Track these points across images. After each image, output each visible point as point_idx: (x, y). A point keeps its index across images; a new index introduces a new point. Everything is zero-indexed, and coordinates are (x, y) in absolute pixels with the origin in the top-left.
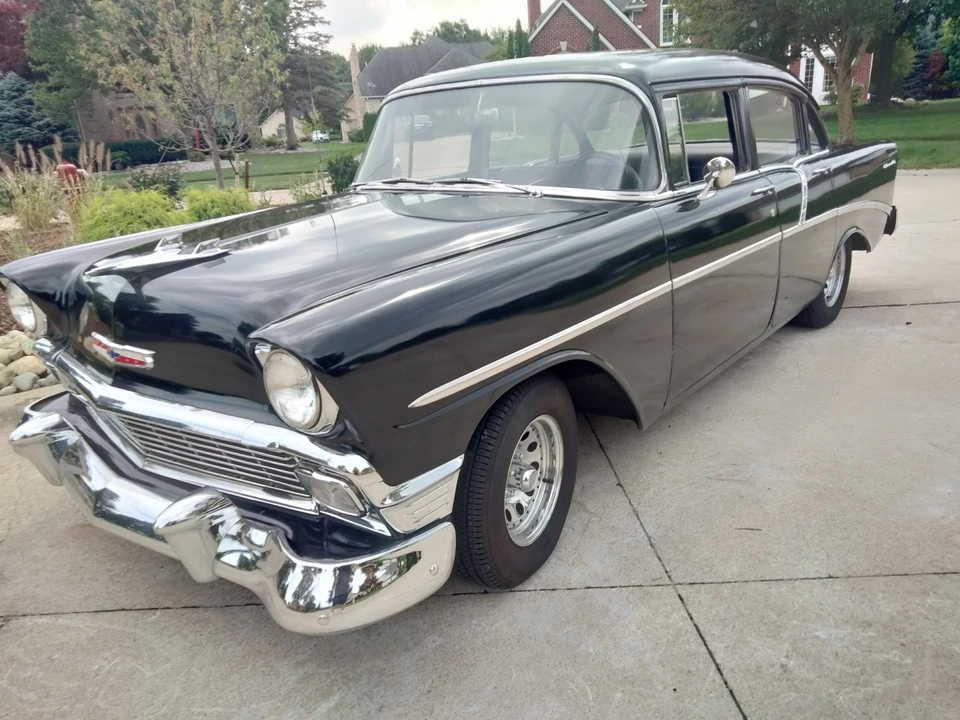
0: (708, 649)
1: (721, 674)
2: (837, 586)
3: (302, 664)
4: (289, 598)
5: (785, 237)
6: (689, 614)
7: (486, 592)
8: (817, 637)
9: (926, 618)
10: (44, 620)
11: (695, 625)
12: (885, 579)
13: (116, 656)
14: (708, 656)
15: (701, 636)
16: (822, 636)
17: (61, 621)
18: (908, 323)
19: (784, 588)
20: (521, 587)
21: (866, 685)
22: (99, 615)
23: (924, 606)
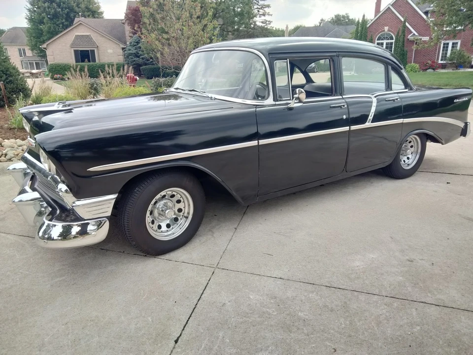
0: (203, 292)
1: (198, 301)
2: (279, 282)
3: (64, 265)
4: (41, 234)
5: (351, 129)
6: (210, 279)
7: (146, 256)
8: (249, 297)
9: (302, 301)
10: (4, 235)
11: (208, 283)
12: (301, 284)
13: (13, 250)
14: (200, 295)
15: (206, 287)
16: (252, 298)
17: (8, 236)
18: (448, 183)
19: (257, 277)
20: (160, 257)
21: (248, 317)
22: (20, 237)
23: (305, 296)
